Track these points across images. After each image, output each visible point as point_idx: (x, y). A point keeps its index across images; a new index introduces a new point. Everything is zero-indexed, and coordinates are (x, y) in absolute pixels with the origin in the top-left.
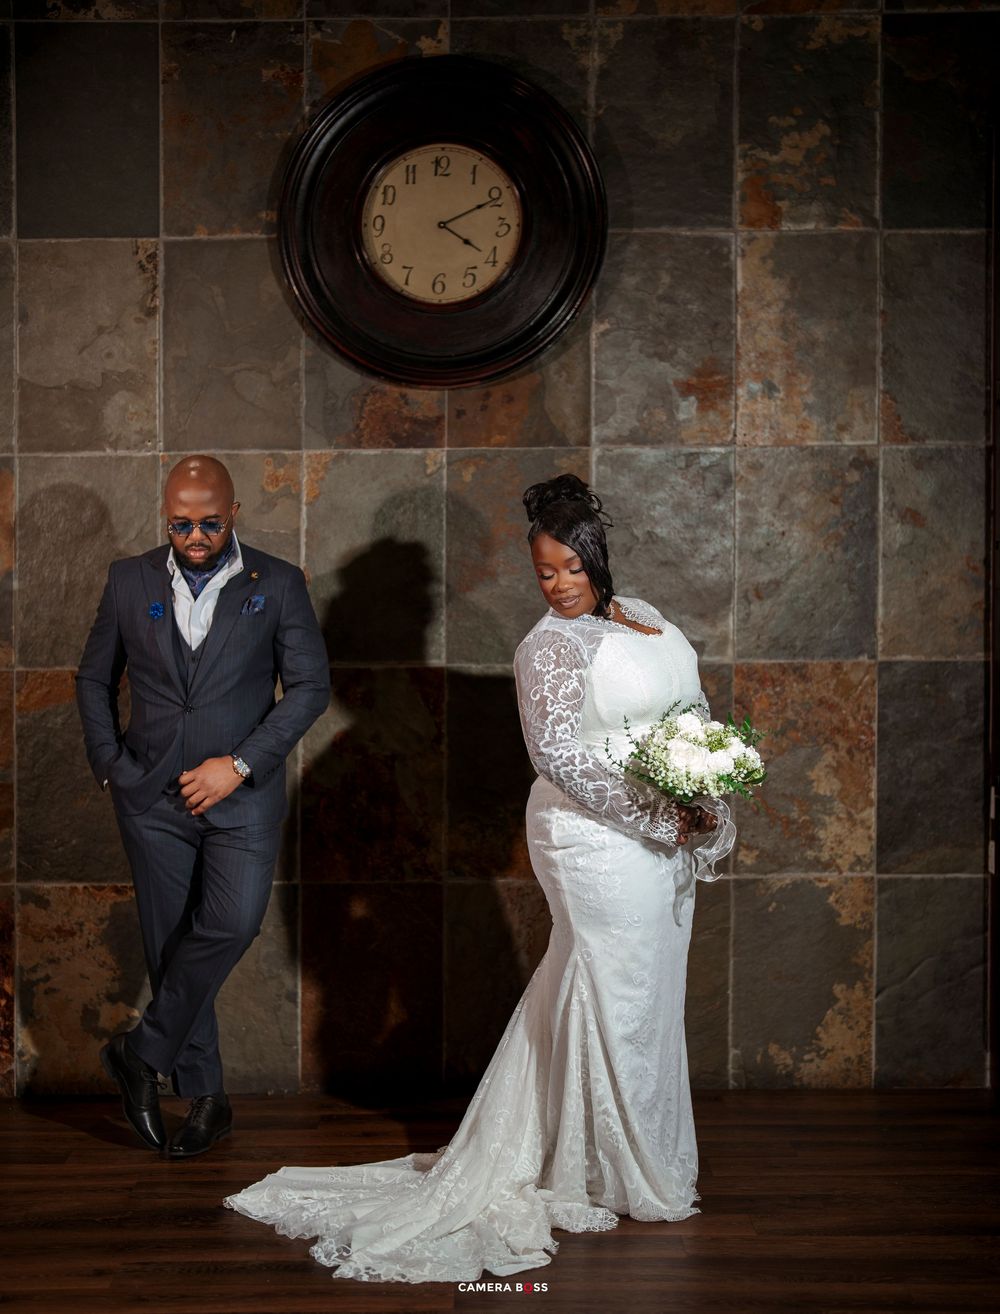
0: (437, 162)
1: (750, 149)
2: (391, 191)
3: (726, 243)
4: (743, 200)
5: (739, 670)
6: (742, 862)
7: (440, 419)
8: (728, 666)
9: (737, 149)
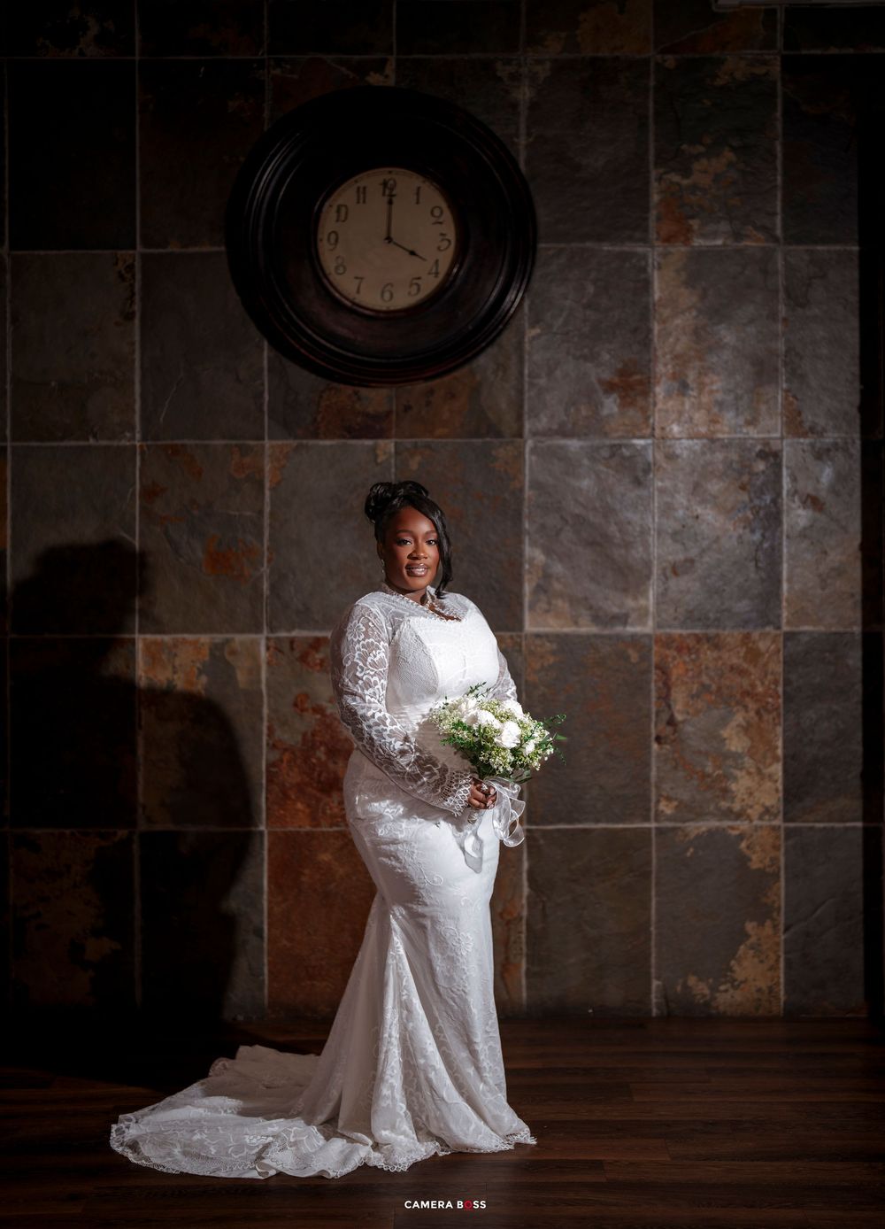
0: (385, 184)
1: (665, 173)
2: (343, 210)
3: (644, 257)
4: (659, 218)
5: (658, 640)
6: (662, 811)
7: (389, 413)
8: (648, 636)
9: (654, 174)
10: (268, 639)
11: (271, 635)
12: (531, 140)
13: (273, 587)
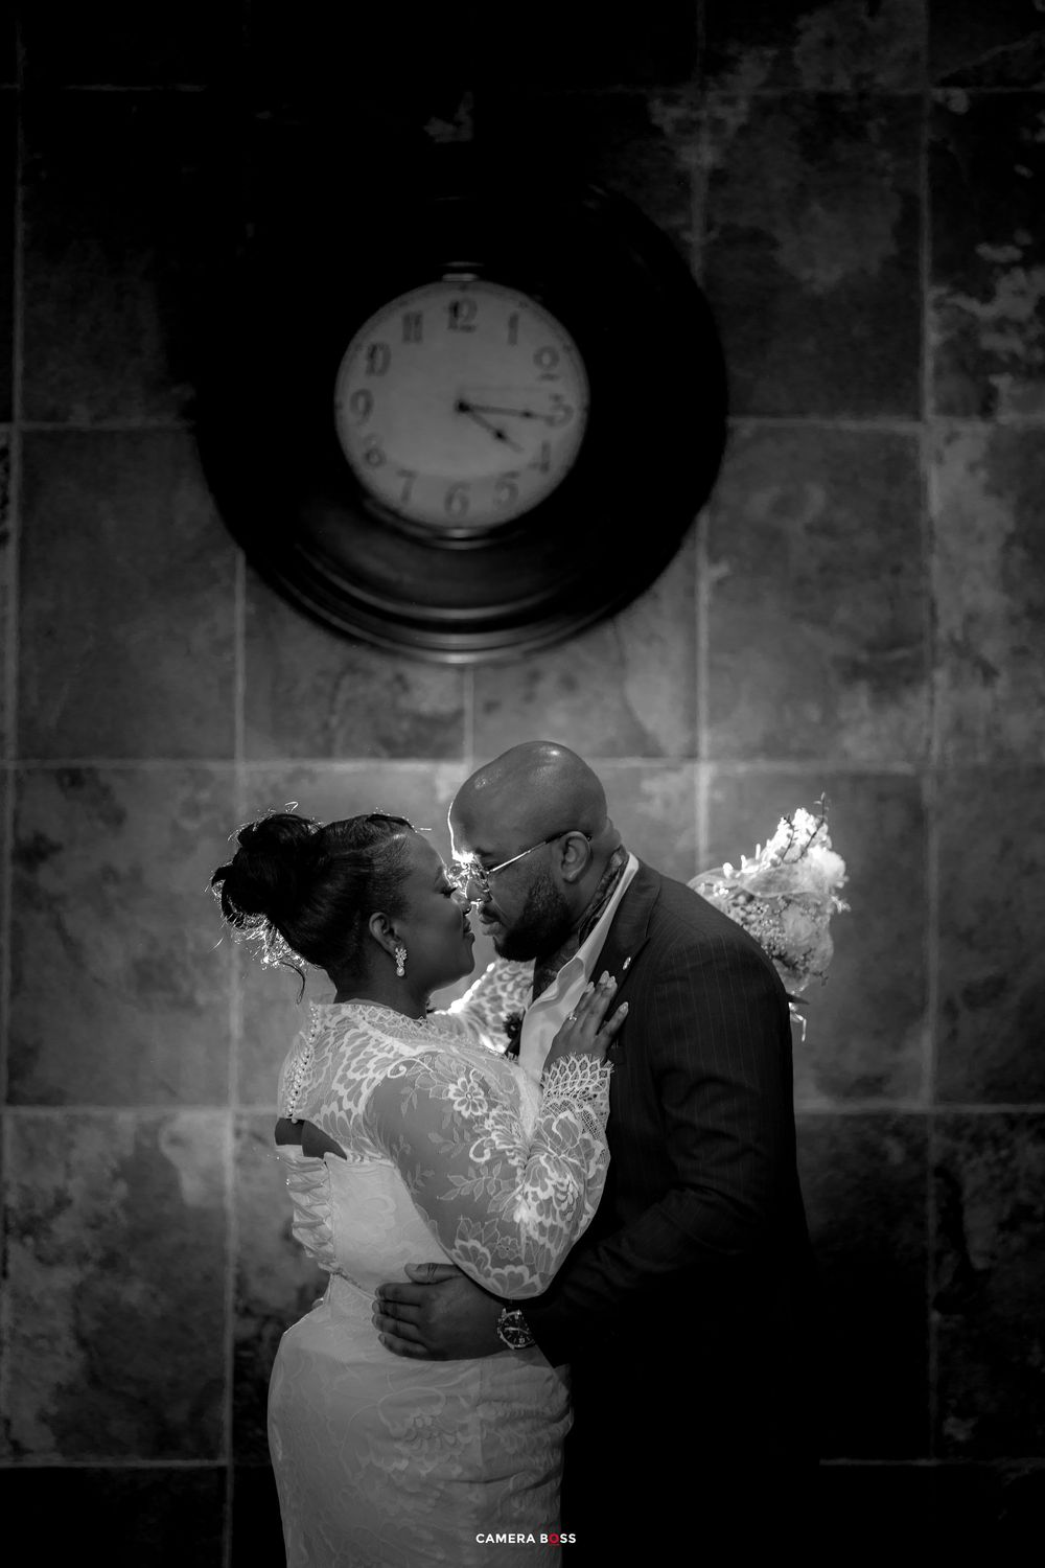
0: (455, 309)
1: (950, 295)
2: (380, 355)
3: (913, 442)
4: (939, 372)
5: (940, 1122)
6: (950, 1437)
7: (459, 714)
8: (921, 1119)
9: (931, 293)
10: (239, 1117)
11: (245, 1111)
12: (714, 235)
13: (249, 1026)
